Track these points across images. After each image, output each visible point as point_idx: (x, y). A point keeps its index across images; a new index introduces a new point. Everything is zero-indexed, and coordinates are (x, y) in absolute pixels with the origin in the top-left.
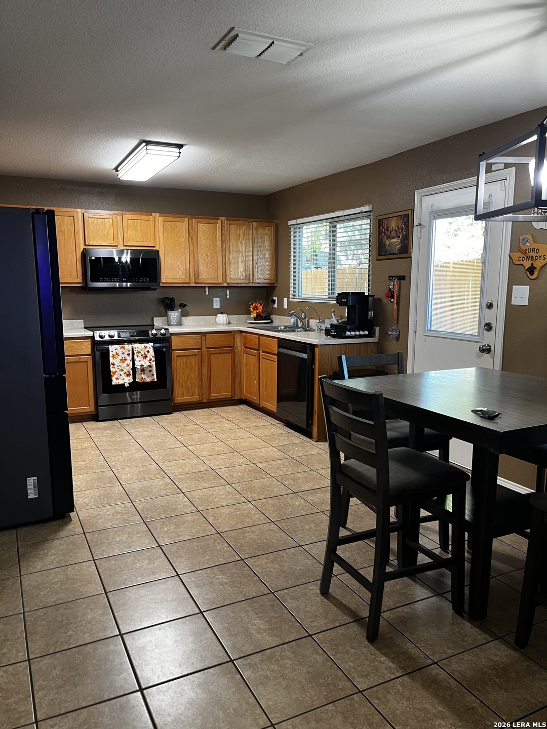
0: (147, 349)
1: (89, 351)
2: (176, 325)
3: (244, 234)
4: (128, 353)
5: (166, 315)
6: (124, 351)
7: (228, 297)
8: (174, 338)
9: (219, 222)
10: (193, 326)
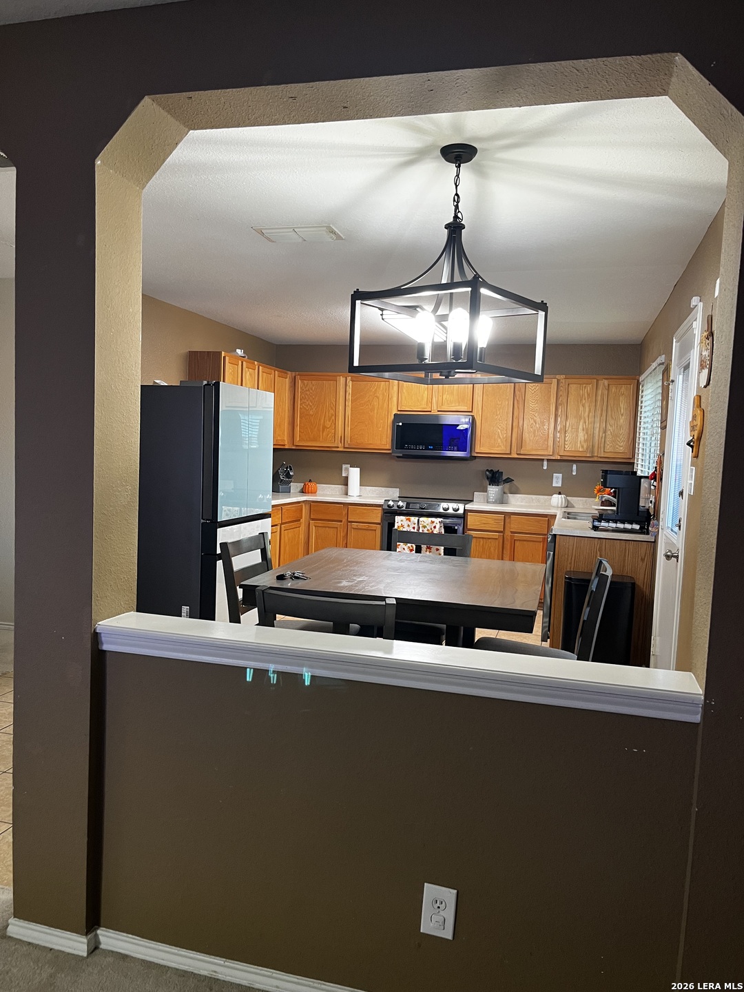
0: (434, 525)
1: (379, 520)
3: (588, 395)
7: (574, 473)
8: (470, 515)
9: (555, 381)
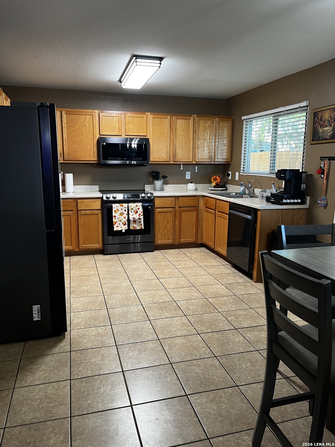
0: (138, 207)
1: (99, 207)
2: (159, 191)
3: (209, 127)
4: (125, 209)
5: (153, 183)
6: (122, 208)
7: (196, 171)
8: (156, 199)
9: (192, 118)
10: (171, 191)
